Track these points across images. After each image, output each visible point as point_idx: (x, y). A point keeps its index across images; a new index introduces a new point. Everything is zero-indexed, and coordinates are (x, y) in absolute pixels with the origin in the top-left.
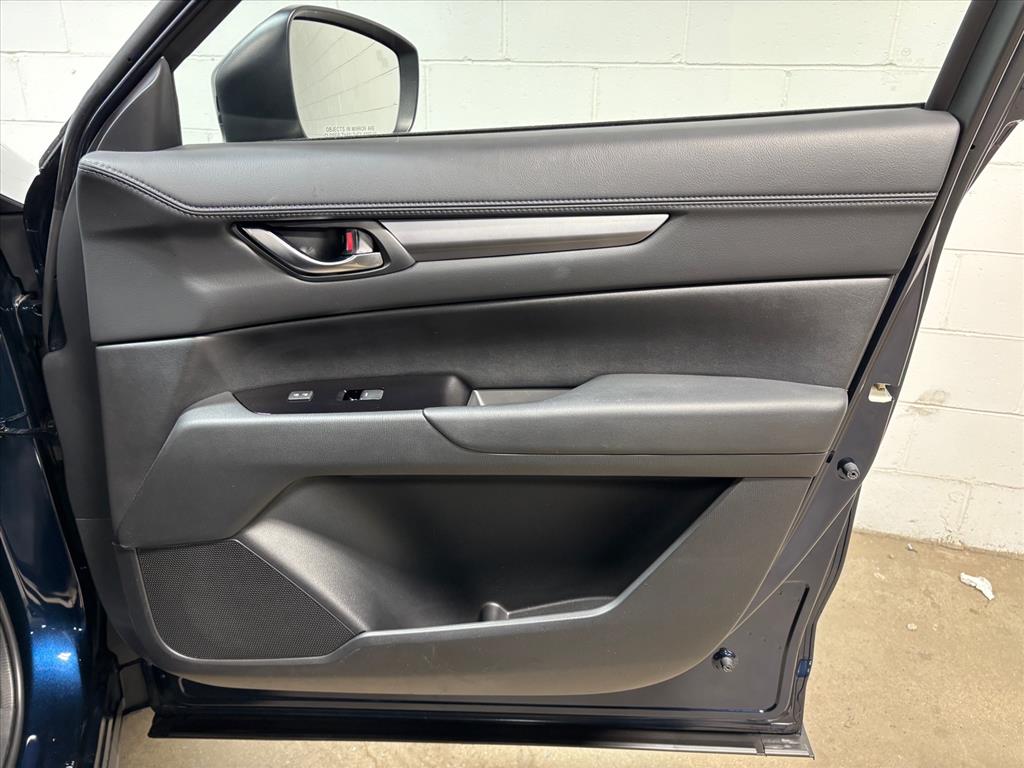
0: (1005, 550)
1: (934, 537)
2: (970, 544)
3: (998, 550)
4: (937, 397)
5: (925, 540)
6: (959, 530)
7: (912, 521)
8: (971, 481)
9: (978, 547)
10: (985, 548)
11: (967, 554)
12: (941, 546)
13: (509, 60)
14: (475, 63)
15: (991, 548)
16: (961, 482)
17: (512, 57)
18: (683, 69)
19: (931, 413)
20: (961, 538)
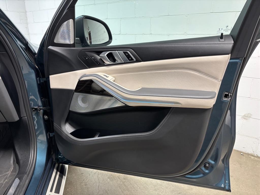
1: (250, 153)
4: (249, 115)
5: (247, 153)
7: (244, 148)
12: (251, 155)
16: (256, 138)
19: (247, 119)
20: (256, 154)
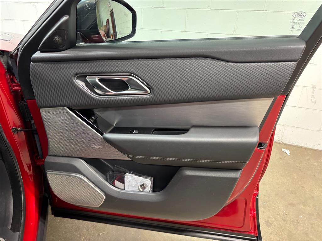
0: (294, 144)
2: (284, 142)
3: (292, 144)
6: (282, 138)
8: (285, 125)
9: (286, 143)
10: (288, 143)
11: (283, 145)
13: (163, 7)
14: (155, 8)
15: (290, 144)
17: (165, 7)
18: (210, 11)
